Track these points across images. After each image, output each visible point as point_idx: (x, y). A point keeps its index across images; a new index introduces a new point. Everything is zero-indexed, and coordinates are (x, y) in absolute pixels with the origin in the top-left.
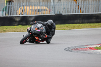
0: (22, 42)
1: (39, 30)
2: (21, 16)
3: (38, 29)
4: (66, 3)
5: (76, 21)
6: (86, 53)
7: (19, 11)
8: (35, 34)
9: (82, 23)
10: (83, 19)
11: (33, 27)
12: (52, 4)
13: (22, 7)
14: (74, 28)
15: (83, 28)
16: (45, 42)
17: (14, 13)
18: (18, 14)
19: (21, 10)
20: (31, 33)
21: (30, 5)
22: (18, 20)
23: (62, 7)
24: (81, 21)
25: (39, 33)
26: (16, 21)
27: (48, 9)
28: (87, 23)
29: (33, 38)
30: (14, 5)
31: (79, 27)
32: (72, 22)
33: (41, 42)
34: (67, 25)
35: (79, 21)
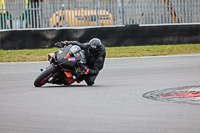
0: (39, 83)
1: (73, 59)
2: (57, 28)
3: (72, 55)
4: (146, 4)
5: (166, 39)
6: (185, 102)
7: (54, 20)
8: (64, 66)
9: (179, 43)
10: (179, 35)
11: (60, 52)
12: (120, 5)
13: (60, 12)
14: (162, 53)
15: (181, 52)
16: (84, 82)
17: (43, 23)
18: (51, 24)
19: (58, 18)
20: (57, 63)
21: (76, 7)
22: (50, 36)
23: (139, 11)
24: (176, 39)
25: (72, 65)
26: (47, 40)
27: (111, 16)
28: (189, 43)
29: (60, 74)
30: (44, 6)
31: (171, 52)
32: (158, 40)
33: (76, 83)
34: (148, 47)
35: (171, 39)
